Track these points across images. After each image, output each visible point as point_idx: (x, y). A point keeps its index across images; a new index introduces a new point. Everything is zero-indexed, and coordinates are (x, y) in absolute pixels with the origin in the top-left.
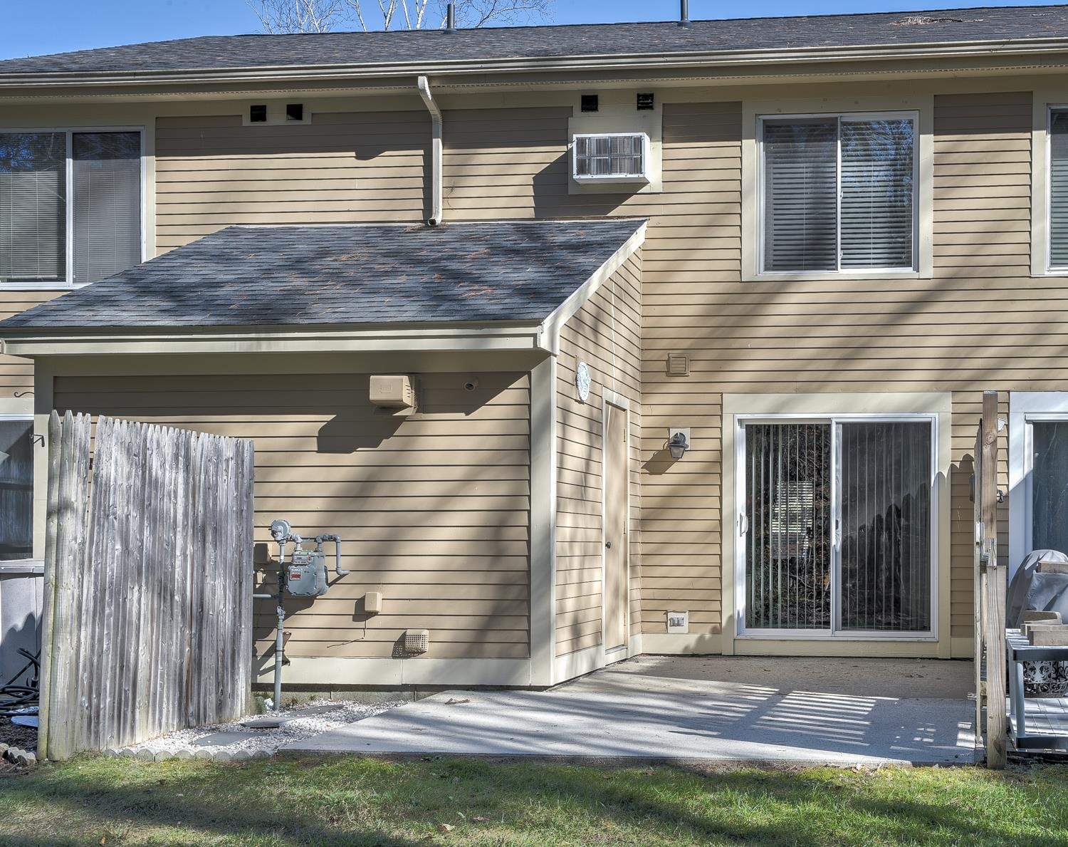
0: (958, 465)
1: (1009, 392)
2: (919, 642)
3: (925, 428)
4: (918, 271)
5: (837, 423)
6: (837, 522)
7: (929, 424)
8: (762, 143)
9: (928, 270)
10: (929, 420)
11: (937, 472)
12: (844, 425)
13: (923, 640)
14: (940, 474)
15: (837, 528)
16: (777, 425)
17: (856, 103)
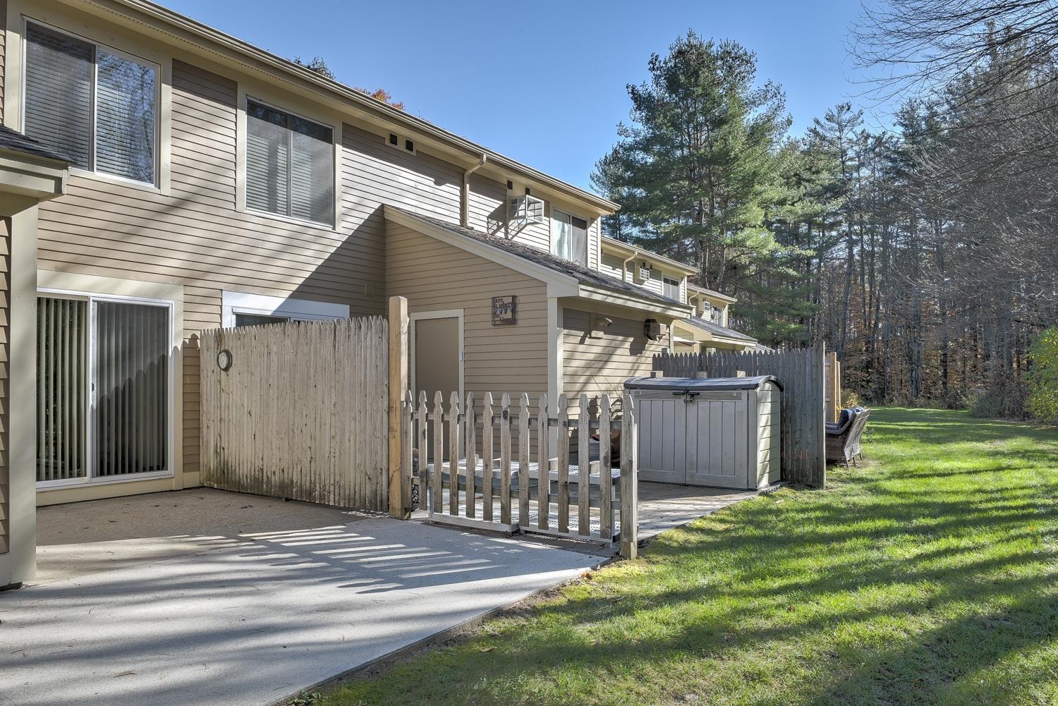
0: (187, 341)
1: (221, 290)
2: (160, 479)
3: (164, 311)
4: (159, 188)
5: (93, 301)
6: (93, 385)
7: (168, 308)
8: (25, 41)
9: (167, 188)
10: (167, 305)
11: (173, 346)
12: (99, 302)
13: (163, 477)
14: (176, 347)
15: (93, 390)
16: (65, 300)
17: (113, 39)
